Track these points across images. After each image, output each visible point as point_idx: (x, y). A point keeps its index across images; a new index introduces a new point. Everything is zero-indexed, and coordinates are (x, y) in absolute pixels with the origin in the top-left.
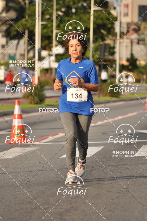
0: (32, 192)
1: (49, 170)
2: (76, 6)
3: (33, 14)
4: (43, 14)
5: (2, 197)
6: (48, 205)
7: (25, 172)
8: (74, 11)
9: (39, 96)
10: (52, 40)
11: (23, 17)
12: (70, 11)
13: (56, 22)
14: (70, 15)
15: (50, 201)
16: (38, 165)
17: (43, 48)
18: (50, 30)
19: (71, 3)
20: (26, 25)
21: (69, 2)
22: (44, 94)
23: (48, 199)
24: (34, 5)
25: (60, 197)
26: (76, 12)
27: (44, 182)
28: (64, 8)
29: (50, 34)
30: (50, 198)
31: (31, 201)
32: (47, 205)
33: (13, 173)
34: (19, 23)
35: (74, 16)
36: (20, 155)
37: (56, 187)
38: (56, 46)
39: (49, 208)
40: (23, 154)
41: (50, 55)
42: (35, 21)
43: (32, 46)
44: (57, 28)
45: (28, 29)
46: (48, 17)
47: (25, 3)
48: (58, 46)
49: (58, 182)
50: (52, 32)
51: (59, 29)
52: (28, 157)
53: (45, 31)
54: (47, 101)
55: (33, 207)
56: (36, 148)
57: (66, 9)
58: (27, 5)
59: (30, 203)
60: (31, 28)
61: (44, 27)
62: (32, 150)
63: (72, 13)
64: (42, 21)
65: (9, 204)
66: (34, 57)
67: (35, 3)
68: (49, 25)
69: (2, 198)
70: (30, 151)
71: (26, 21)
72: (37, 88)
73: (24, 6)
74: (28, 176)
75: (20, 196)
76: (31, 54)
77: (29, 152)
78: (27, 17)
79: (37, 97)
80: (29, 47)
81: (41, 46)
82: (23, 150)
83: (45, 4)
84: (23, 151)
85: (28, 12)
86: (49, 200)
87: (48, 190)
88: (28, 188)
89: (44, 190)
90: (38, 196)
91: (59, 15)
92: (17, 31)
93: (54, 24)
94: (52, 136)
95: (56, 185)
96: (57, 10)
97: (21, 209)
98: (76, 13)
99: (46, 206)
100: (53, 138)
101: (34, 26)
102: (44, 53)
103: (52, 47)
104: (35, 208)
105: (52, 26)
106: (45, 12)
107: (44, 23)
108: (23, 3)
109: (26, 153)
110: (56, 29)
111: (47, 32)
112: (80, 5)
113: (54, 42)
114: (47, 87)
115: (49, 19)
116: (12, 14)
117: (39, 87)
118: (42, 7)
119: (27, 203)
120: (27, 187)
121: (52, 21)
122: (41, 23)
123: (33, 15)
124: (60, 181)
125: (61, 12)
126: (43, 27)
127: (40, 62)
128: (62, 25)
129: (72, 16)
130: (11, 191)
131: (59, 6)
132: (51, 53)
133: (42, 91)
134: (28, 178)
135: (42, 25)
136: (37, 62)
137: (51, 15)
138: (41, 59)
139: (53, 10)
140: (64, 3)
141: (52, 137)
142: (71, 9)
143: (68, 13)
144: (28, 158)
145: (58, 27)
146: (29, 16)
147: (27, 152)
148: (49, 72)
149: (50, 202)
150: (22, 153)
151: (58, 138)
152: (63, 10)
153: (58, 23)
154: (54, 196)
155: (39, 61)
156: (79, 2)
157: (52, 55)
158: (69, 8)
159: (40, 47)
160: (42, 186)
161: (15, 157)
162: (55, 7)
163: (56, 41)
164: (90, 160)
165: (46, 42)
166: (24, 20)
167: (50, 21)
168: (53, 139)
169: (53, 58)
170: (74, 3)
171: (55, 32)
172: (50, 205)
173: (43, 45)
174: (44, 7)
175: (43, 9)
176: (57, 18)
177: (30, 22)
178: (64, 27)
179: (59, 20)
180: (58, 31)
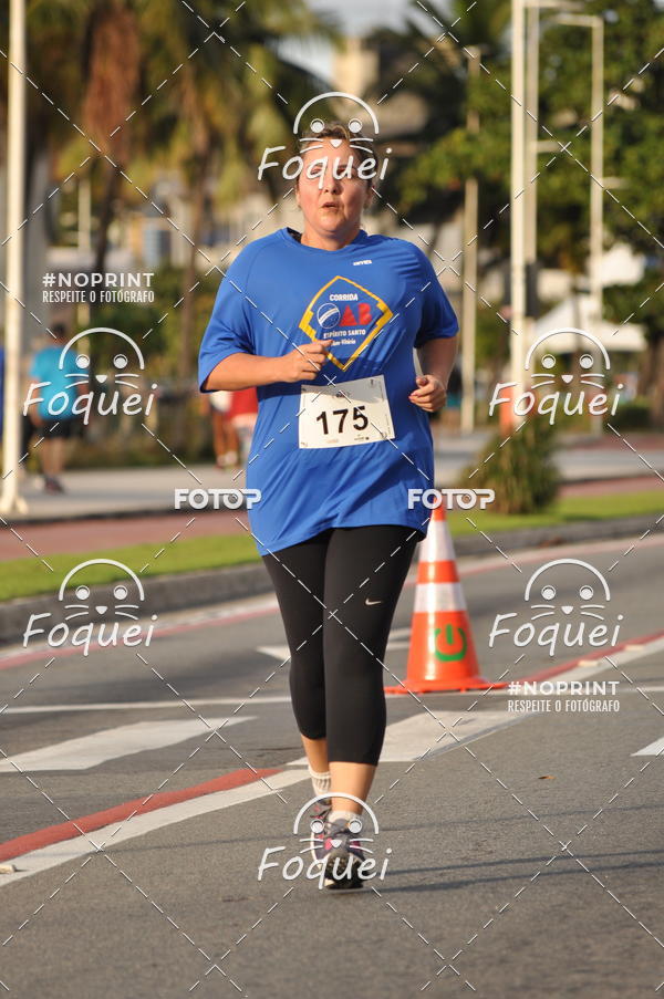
0: (510, 913)
1: (584, 812)
3: (499, 108)
4: (545, 108)
5: (375, 938)
6: (584, 971)
7: (475, 821)
9: (531, 476)
10: (588, 224)
11: (457, 122)
13: (605, 143)
15: (591, 955)
16: (536, 791)
17: (547, 259)
18: (575, 178)
20: (468, 157)
22: (553, 470)
23: (587, 947)
24: (505, 68)
25: (639, 938)
28: (639, 78)
29: (577, 195)
30: (590, 941)
31: (504, 952)
32: (579, 972)
33: (422, 826)
34: (440, 151)
36: (451, 746)
37: (619, 890)
38: (607, 248)
39: (587, 984)
40: (466, 739)
41: (577, 292)
42: (508, 137)
43: (498, 250)
44: (611, 168)
45: (479, 175)
46: (567, 117)
47: (465, 62)
48: (615, 247)
49: (626, 867)
50: (586, 185)
51: (618, 174)
52: (486, 755)
53: (556, 182)
54: (570, 502)
55: (518, 982)
57: (650, 82)
58: (474, 66)
59: (503, 961)
60: (493, 173)
61: (551, 166)
62: (505, 724)
64: (541, 136)
65: (408, 967)
66: (507, 299)
67: (509, 57)
68: (574, 157)
69: (376, 942)
70: (494, 728)
71: (470, 139)
72: (523, 440)
73: (460, 74)
74: (491, 841)
75: (457, 930)
76: (493, 289)
77: (490, 730)
78: (473, 124)
79: (525, 482)
80: (486, 256)
81: (539, 253)
82: (466, 722)
83: (554, 60)
84: (466, 728)
85: (477, 99)
86: (588, 951)
87: (581, 902)
88: (491, 895)
89: (561, 905)
90: (540, 933)
91: (619, 110)
92: (430, 187)
93: (598, 151)
94: (595, 658)
95: (618, 881)
96: (608, 86)
99: (577, 977)
100: (599, 665)
101: (505, 161)
102: (553, 283)
103: (587, 253)
104: (526, 988)
105: (587, 160)
106: (556, 99)
107: (550, 146)
108: (453, 59)
109: (476, 735)
110: (606, 174)
111: (564, 190)
113: (598, 232)
114: (567, 437)
115: (574, 128)
116: (408, 112)
117: (530, 435)
118: (541, 77)
119: (491, 965)
120: (487, 892)
121: (587, 136)
122: (535, 147)
123: (498, 115)
124: (633, 863)
125: (628, 93)
126: (544, 165)
127: (533, 325)
128: (631, 155)
130: (413, 907)
131: (615, 71)
132: (582, 282)
133: (546, 454)
134: (489, 850)
135: (542, 156)
136: (518, 325)
137: (582, 110)
138: (538, 308)
139: (589, 86)
140: (640, 56)
141: (594, 663)
143: (656, 101)
144: (488, 761)
145: (614, 163)
146: (482, 118)
147: (485, 732)
149: (594, 959)
150: (462, 738)
152: (636, 84)
153: (614, 143)
154: (610, 933)
155: (531, 319)
157: (587, 292)
159: (532, 254)
160: (555, 885)
161: (427, 757)
162: (598, 74)
163: (604, 228)
165: (561, 233)
166: (458, 136)
167: (575, 136)
168: (601, 669)
169: (592, 305)
171: (600, 185)
172: (592, 971)
173: (548, 245)
174: (551, 75)
175: (547, 85)
176: (609, 122)
177: (488, 143)
178: (643, 160)
179: (617, 129)
180: (614, 183)
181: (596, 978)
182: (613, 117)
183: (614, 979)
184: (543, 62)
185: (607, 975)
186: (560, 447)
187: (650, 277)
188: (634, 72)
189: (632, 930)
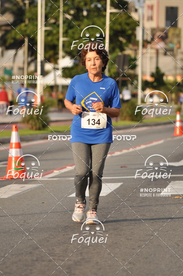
1: (54, 212)
2: (88, 7)
3: (34, 17)
4: (47, 17)
7: (24, 215)
8: (85, 13)
10: (58, 50)
11: (22, 21)
12: (80, 14)
13: (63, 28)
14: (81, 18)
15: (55, 251)
16: (41, 206)
17: (47, 60)
18: (55, 37)
19: (82, 4)
20: (25, 31)
21: (80, 2)
22: (48, 118)
24: (36, 6)
26: (88, 15)
27: (48, 228)
28: (73, 10)
29: (56, 42)
30: (55, 248)
31: (31, 251)
35: (86, 21)
36: (18, 194)
37: (63, 234)
38: (64, 57)
41: (56, 69)
42: (37, 25)
43: (33, 57)
44: (64, 35)
45: (28, 36)
46: (52, 21)
47: (25, 4)
48: (65, 57)
49: (65, 227)
50: (58, 40)
51: (66, 37)
52: (28, 196)
53: (50, 38)
54: (52, 127)
55: (35, 259)
56: (39, 185)
57: (76, 11)
58: (27, 6)
59: (31, 253)
61: (48, 34)
62: (33, 188)
63: (83, 16)
64: (46, 25)
66: (36, 70)
67: (37, 3)
68: (55, 32)
71: (26, 26)
73: (23, 8)
74: (28, 220)
76: (32, 68)
77: (29, 189)
78: (27, 22)
79: (40, 121)
80: (30, 59)
82: (22, 187)
83: (49, 5)
84: (22, 189)
85: (28, 15)
87: (53, 237)
89: (47, 238)
91: (67, 19)
92: (15, 39)
93: (61, 30)
94: (58, 170)
95: (63, 231)
96: (64, 12)
97: (20, 261)
98: (87, 17)
100: (59, 172)
102: (48, 66)
103: (58, 58)
104: (37, 260)
105: (58, 32)
106: (50, 15)
107: (48, 28)
108: (21, 4)
109: (25, 191)
110: (63, 37)
111: (52, 40)
112: (93, 6)
113: (61, 53)
114: (52, 109)
115: (55, 23)
118: (46, 9)
119: (27, 254)
121: (58, 26)
122: (44, 28)
123: (34, 19)
124: (67, 226)
125: (70, 15)
126: (46, 33)
127: (43, 78)
128: (70, 31)
129: (83, 20)
130: (6, 238)
131: (66, 8)
132: (56, 66)
133: (46, 114)
134: (28, 222)
135: (46, 31)
137: (57, 19)
138: (44, 73)
139: (59, 12)
140: (73, 4)
141: (58, 171)
142: (82, 11)
143: (77, 17)
144: (28, 198)
145: (66, 34)
146: (29, 20)
148: (55, 89)
150: (21, 191)
151: (65, 173)
152: (72, 12)
153: (66, 28)
154: (60, 245)
156: (92, 3)
157: (58, 69)
158: (79, 10)
159: (43, 58)
160: (46, 232)
161: (11, 197)
162: (61, 10)
163: (63, 52)
164: (105, 200)
165: (51, 53)
166: (23, 25)
167: (55, 26)
169: (59, 72)
170: (86, 4)
171: (62, 39)
172: (55, 256)
173: (47, 56)
174: (48, 8)
175: (47, 11)
176: (64, 22)
177: (31, 27)
178: (73, 33)
179: (66, 24)
180: (65, 39)
181: (56, 258)
182: (65, 21)
183: (61, 258)
184: (46, 5)
185: (59, 257)
186: (50, 112)
187: (76, 65)
188: (72, 9)
189: (66, 244)
